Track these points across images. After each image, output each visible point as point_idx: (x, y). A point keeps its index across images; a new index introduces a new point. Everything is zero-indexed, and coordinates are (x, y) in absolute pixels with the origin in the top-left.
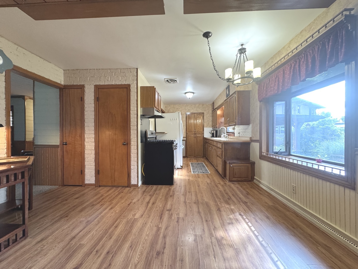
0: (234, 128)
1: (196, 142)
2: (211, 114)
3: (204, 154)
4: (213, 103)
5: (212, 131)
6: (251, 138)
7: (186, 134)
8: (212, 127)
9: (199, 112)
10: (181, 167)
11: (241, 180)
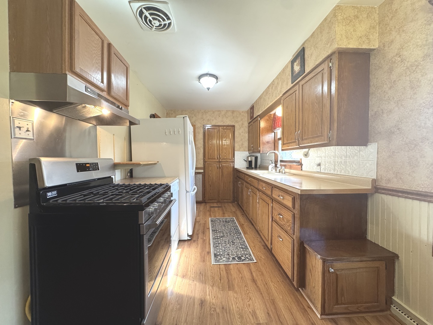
0: (308, 153)
1: (221, 177)
2: (248, 128)
3: (234, 197)
4: (252, 108)
5: (250, 158)
6: (374, 181)
7: (205, 162)
8: (249, 150)
9: (227, 124)
10: (189, 238)
11: (358, 309)
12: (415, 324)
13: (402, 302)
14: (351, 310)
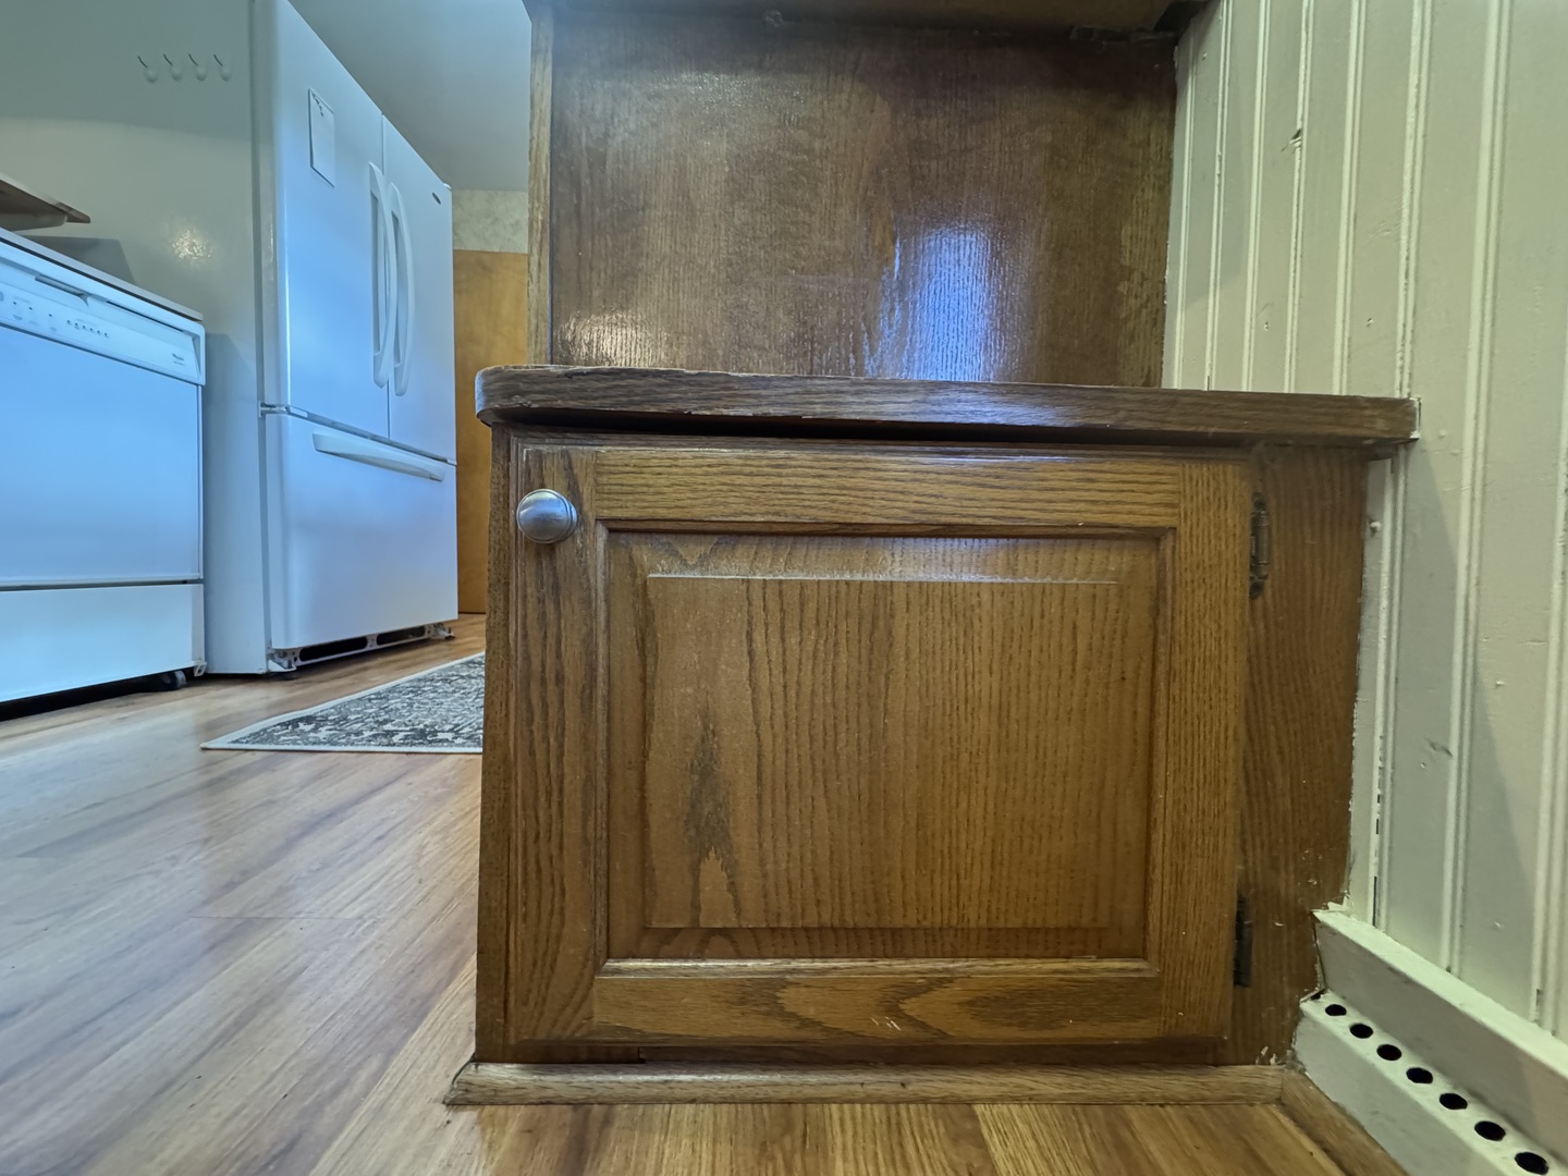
11: (894, 1011)
12: (1502, 1154)
13: (1433, 958)
14: (805, 1023)
